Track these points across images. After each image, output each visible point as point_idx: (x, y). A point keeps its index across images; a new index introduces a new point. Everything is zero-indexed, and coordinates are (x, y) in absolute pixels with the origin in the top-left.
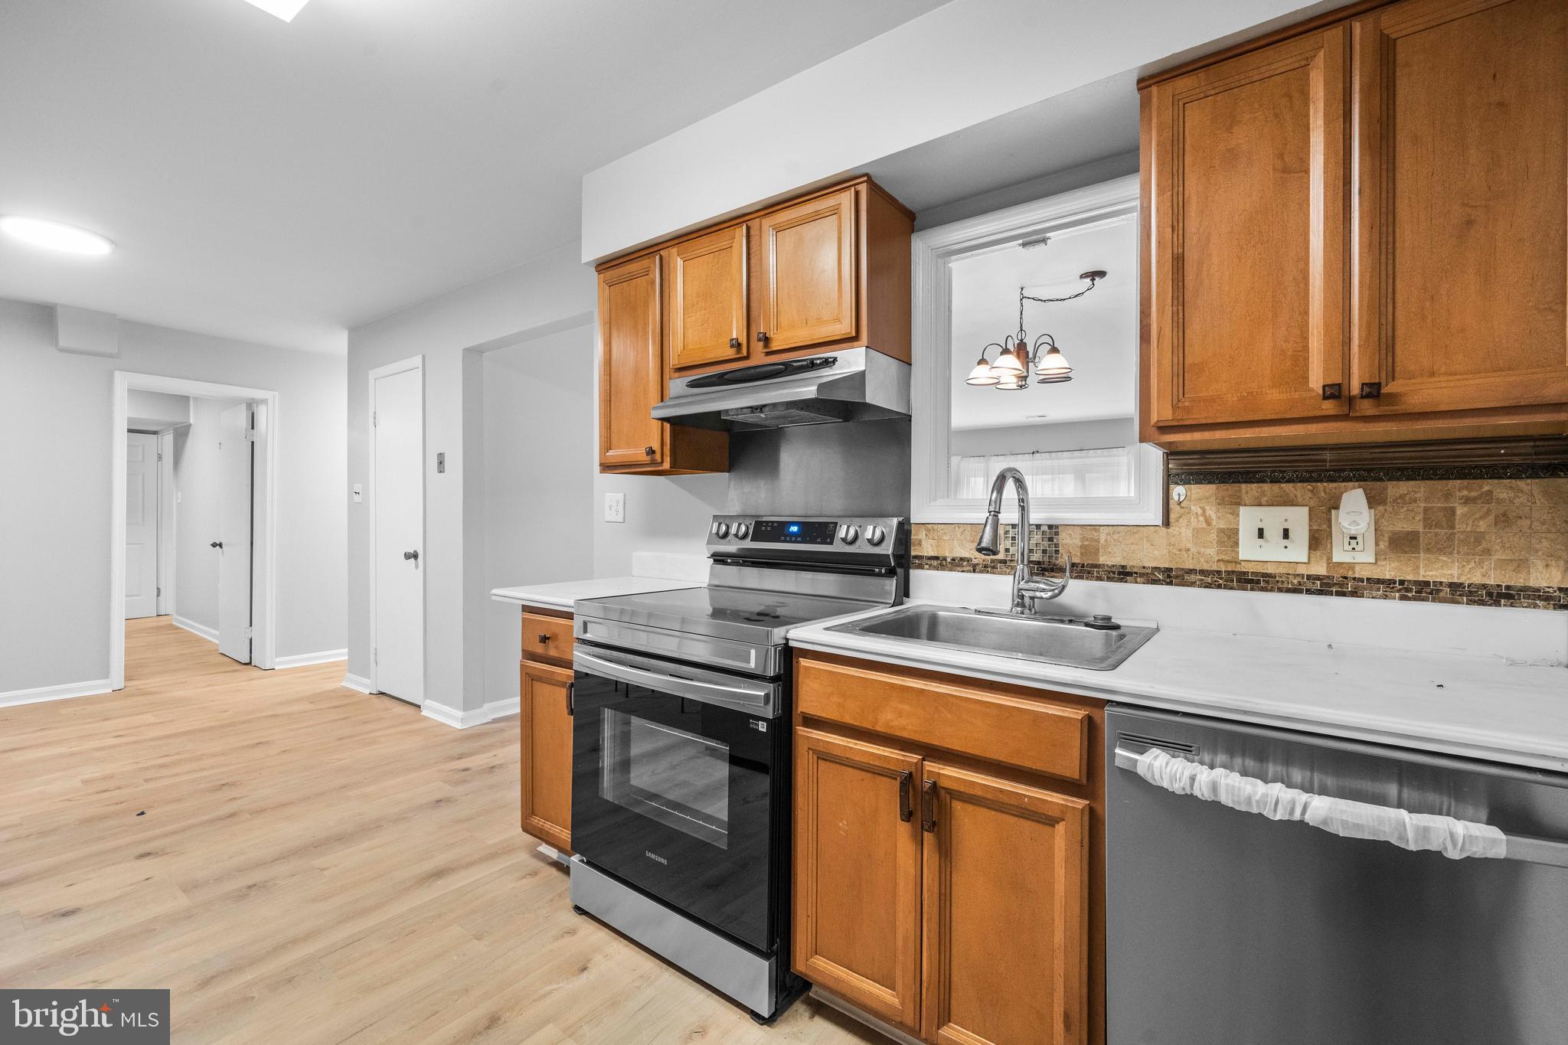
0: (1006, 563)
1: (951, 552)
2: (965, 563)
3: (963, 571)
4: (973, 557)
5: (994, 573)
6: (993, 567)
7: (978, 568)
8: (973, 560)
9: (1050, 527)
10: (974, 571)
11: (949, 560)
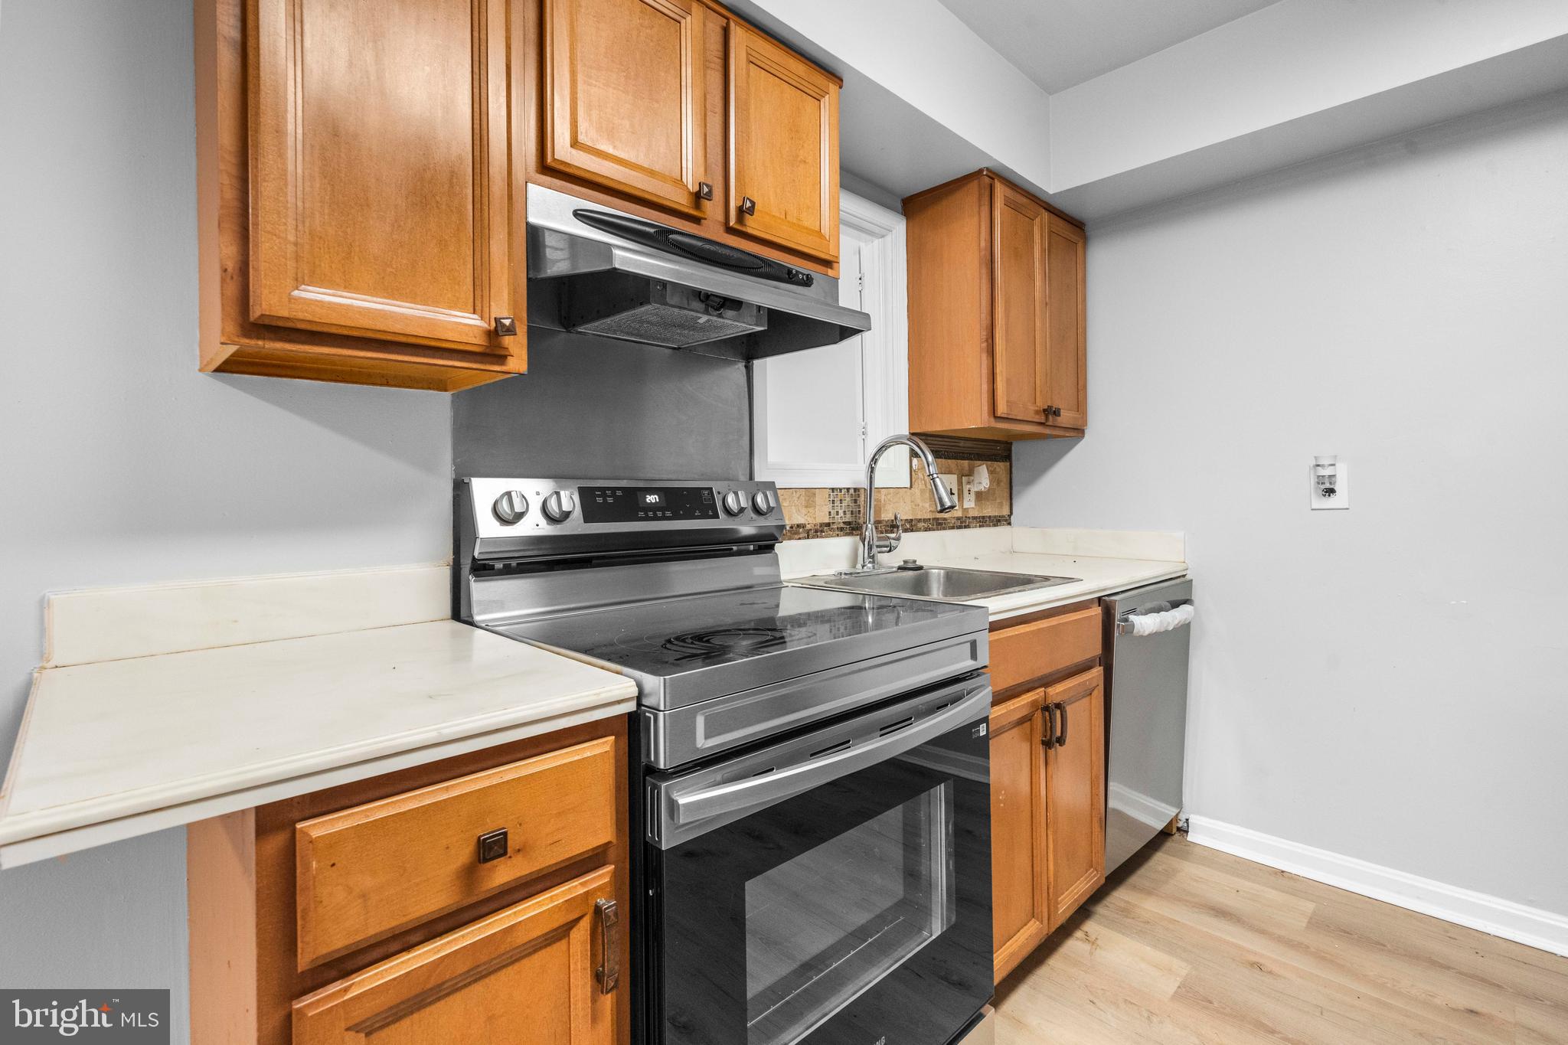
0: (829, 526)
1: (790, 519)
2: (801, 530)
3: (800, 539)
4: (807, 523)
5: (822, 537)
6: (822, 531)
7: (812, 532)
8: (807, 526)
9: (856, 490)
10: (808, 538)
11: (788, 528)
